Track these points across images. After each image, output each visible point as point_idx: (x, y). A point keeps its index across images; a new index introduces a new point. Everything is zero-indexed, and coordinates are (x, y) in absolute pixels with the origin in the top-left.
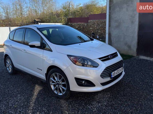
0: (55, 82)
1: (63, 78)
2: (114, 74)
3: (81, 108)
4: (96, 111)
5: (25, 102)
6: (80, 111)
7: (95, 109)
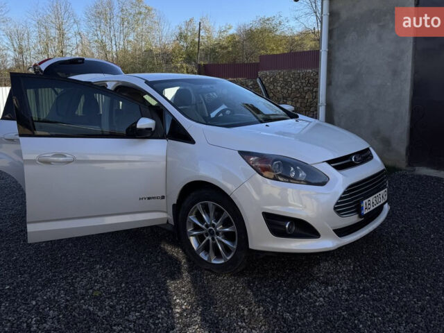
0: (203, 227)
1: (226, 214)
2: (369, 205)
3: (280, 297)
4: (323, 305)
5: (121, 284)
6: (280, 304)
7: (321, 299)
